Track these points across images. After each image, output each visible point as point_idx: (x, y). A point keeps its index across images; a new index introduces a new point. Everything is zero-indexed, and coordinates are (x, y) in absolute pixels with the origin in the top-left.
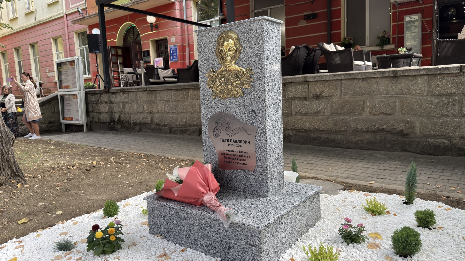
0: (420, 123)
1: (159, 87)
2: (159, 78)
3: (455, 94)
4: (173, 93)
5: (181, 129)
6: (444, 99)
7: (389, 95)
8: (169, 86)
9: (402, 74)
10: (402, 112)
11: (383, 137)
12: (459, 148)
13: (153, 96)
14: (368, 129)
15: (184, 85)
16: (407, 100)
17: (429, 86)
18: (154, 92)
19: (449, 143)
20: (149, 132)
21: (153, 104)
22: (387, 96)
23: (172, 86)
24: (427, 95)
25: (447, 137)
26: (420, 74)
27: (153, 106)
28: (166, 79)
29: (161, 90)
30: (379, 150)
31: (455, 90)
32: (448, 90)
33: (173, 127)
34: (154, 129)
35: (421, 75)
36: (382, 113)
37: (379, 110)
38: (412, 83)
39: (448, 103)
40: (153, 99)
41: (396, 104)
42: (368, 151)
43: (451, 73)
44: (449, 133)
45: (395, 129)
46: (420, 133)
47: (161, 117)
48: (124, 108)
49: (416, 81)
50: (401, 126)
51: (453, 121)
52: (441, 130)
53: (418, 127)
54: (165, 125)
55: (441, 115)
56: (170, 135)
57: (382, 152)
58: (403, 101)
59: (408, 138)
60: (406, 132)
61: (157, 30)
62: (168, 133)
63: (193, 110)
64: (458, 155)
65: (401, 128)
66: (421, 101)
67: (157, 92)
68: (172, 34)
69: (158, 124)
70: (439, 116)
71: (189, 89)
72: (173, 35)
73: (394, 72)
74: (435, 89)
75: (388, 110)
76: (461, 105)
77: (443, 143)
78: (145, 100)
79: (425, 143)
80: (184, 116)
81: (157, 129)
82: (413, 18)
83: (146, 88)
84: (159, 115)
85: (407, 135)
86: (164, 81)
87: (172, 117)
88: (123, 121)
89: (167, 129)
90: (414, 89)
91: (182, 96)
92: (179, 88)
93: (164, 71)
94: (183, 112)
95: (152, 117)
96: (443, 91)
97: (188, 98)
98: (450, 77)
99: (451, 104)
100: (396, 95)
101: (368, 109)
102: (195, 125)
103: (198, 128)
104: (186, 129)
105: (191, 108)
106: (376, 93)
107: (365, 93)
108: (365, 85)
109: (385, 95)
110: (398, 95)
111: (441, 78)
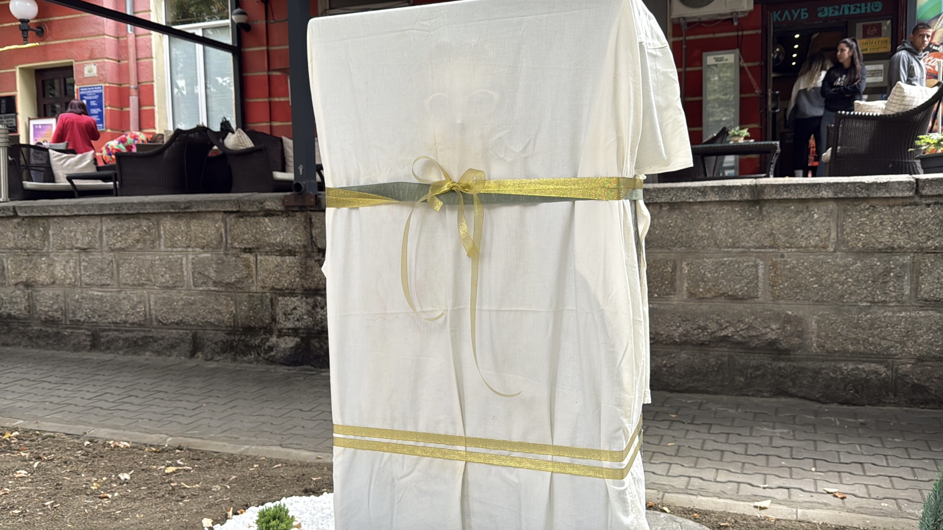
0: (818, 322)
1: (60, 206)
2: (51, 177)
3: (902, 251)
4: (107, 224)
5: (129, 335)
6: (876, 261)
7: (740, 250)
8: (93, 205)
9: (774, 196)
10: (772, 293)
11: (726, 359)
12: (914, 385)
13: (37, 235)
14: (685, 336)
15: (144, 204)
16: (786, 261)
17: (840, 228)
18: (41, 221)
19: (889, 373)
20: (19, 344)
21: (34, 258)
22: (735, 250)
23: (102, 206)
24: (835, 251)
25: (883, 358)
26: (819, 195)
27: (35, 264)
28: (77, 182)
29: (64, 216)
30: (715, 393)
31: (901, 240)
32: (886, 239)
33: (104, 330)
34: (38, 337)
35: (822, 199)
36: (723, 294)
37: (714, 286)
38: (797, 220)
39: (887, 271)
40: (37, 242)
41: (757, 271)
42: (687, 395)
43: (893, 198)
44: (888, 348)
45: (758, 336)
46: (818, 346)
47: (61, 298)
49: (807, 215)
50: (773, 330)
51: (898, 317)
52: (870, 339)
53: (813, 333)
54: (76, 324)
55: (870, 302)
56: (95, 356)
57: (725, 398)
58: (774, 265)
59: (790, 360)
60: (784, 345)
61: (43, 41)
62: (85, 346)
63: (171, 277)
64: (912, 403)
65: (772, 336)
66: (821, 266)
67: (51, 221)
68: (87, 55)
69: (51, 321)
70: (865, 304)
71: (161, 217)
72: (91, 58)
73: (754, 188)
74: (853, 236)
75: (738, 286)
76: (917, 277)
77: (876, 372)
78: (10, 245)
79: (831, 374)
80: (141, 296)
81: (48, 336)
82: (722, 59)
83: (14, 208)
84: (57, 292)
85: (787, 352)
86: (71, 188)
87: (101, 299)
89: (84, 337)
90: (803, 234)
91: (135, 234)
92: (126, 211)
93: (69, 158)
94: (139, 285)
95: (30, 297)
96: (873, 240)
97: (158, 242)
98: (889, 206)
99: (892, 274)
100: (758, 250)
101: (686, 285)
102: (177, 324)
103: (187, 334)
104: (146, 337)
105: (166, 273)
106: (705, 241)
107: (676, 243)
108: (676, 222)
109: (730, 249)
110: (763, 250)
111: (868, 209)
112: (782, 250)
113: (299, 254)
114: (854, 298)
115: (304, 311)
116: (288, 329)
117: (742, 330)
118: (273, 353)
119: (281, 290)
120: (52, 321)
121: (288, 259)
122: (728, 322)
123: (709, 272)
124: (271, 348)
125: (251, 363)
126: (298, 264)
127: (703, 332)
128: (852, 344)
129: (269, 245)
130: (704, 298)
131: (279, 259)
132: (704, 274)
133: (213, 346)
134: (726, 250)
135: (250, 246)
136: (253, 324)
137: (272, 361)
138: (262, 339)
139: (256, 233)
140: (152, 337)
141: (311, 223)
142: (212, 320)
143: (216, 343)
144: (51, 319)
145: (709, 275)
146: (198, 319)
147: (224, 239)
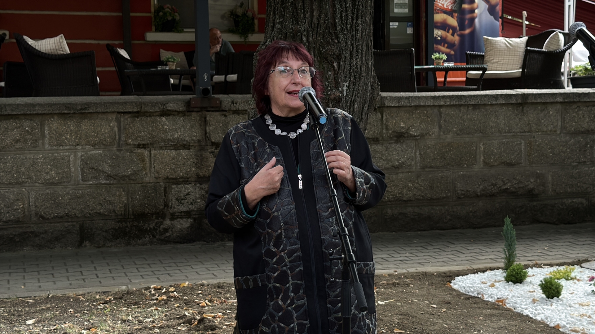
0: (552, 176)
3: (593, 132)
6: (581, 138)
7: (512, 134)
10: (529, 160)
11: (504, 203)
16: (536, 140)
17: (563, 120)
19: (587, 203)
22: (509, 134)
24: (560, 134)
25: (584, 194)
31: (592, 126)
32: (585, 126)
36: (504, 162)
37: (499, 157)
38: (542, 115)
41: (521, 147)
44: (587, 188)
45: (523, 187)
46: (553, 191)
49: (546, 112)
53: (550, 183)
55: (578, 162)
58: (530, 143)
59: (538, 200)
60: (536, 192)
63: (57, 173)
66: (554, 143)
70: (575, 164)
71: (47, 117)
74: (570, 124)
79: (560, 207)
80: (18, 194)
85: (537, 195)
90: (545, 123)
97: (41, 142)
98: (587, 106)
99: (588, 146)
100: (521, 134)
101: (482, 158)
102: (62, 217)
103: (74, 226)
104: (25, 233)
105: (51, 170)
106: (493, 129)
107: (477, 131)
108: (478, 117)
109: (507, 134)
110: (524, 134)
111: (576, 108)
112: (534, 134)
113: (193, 147)
114: (569, 161)
115: (198, 196)
116: (181, 212)
117: (515, 184)
118: (168, 234)
119: (176, 179)
121: (184, 152)
122: (507, 180)
123: (496, 149)
124: (166, 230)
125: (146, 244)
126: (193, 156)
127: (494, 187)
128: (569, 188)
129: (164, 141)
130: (492, 166)
131: (174, 152)
132: (493, 150)
133: (104, 234)
134: (504, 134)
135: (144, 142)
136: (147, 210)
137: (167, 241)
138: (157, 223)
139: (153, 130)
140: (32, 232)
141: (205, 121)
142: (102, 211)
143: (106, 231)
145: (496, 151)
146: (86, 211)
147: (117, 137)
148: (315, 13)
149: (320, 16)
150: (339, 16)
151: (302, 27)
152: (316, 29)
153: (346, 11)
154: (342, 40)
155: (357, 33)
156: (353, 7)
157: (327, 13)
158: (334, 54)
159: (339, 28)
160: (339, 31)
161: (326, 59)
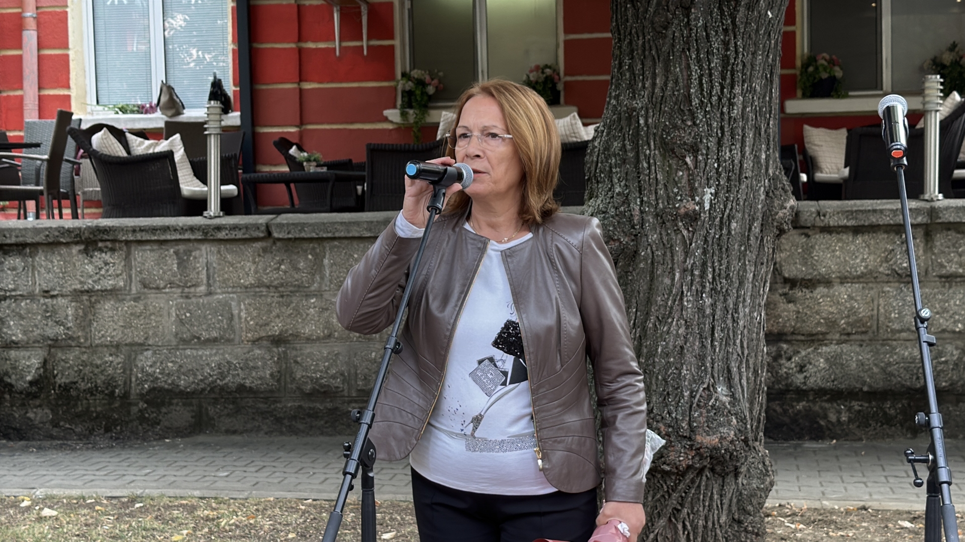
20: (259, 429)
21: (295, 300)
27: (296, 309)
34: (294, 417)
40: (304, 276)
48: (86, 319)
67: (327, 245)
81: (314, 415)
84: (336, 350)
88: (66, 388)
120: (325, 392)
144: (322, 390)
148: (658, 81)
149: (666, 84)
150: (696, 83)
151: (638, 102)
152: (658, 105)
153: (710, 75)
154: (701, 121)
155: (733, 109)
156: (723, 67)
157: (677, 80)
158: (685, 143)
159: (695, 102)
160: (696, 108)
161: (673, 150)
